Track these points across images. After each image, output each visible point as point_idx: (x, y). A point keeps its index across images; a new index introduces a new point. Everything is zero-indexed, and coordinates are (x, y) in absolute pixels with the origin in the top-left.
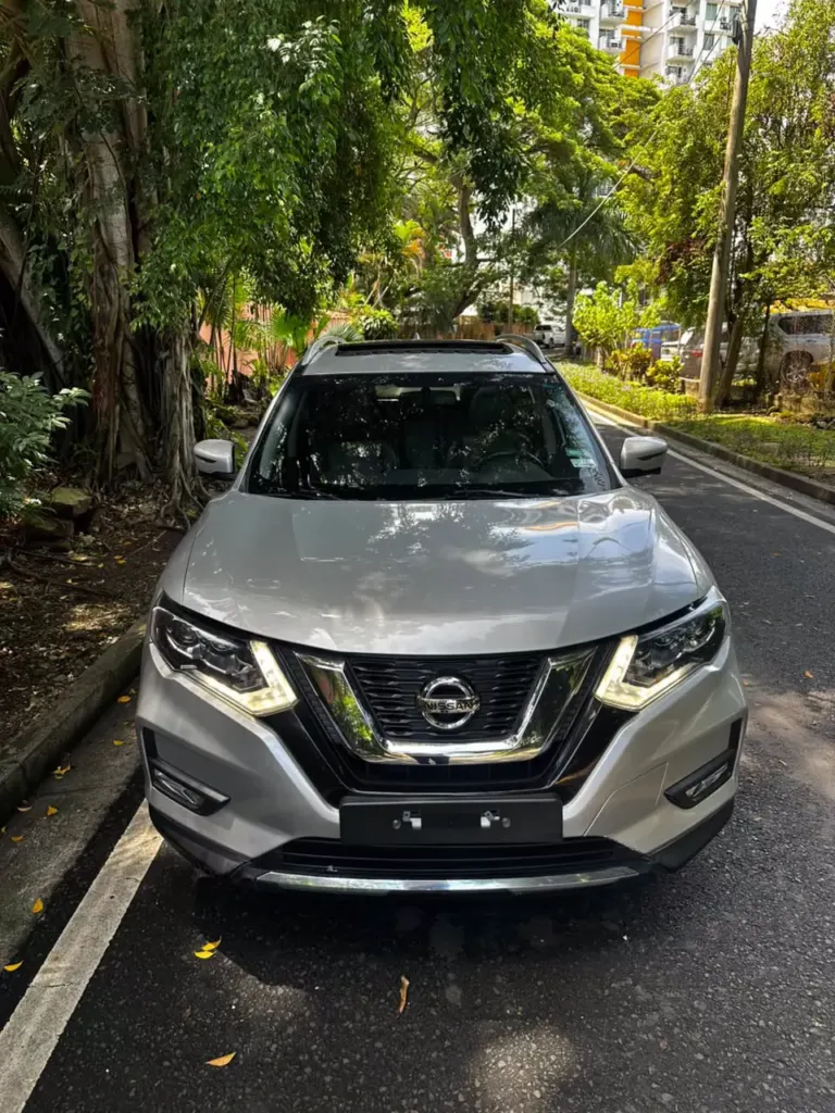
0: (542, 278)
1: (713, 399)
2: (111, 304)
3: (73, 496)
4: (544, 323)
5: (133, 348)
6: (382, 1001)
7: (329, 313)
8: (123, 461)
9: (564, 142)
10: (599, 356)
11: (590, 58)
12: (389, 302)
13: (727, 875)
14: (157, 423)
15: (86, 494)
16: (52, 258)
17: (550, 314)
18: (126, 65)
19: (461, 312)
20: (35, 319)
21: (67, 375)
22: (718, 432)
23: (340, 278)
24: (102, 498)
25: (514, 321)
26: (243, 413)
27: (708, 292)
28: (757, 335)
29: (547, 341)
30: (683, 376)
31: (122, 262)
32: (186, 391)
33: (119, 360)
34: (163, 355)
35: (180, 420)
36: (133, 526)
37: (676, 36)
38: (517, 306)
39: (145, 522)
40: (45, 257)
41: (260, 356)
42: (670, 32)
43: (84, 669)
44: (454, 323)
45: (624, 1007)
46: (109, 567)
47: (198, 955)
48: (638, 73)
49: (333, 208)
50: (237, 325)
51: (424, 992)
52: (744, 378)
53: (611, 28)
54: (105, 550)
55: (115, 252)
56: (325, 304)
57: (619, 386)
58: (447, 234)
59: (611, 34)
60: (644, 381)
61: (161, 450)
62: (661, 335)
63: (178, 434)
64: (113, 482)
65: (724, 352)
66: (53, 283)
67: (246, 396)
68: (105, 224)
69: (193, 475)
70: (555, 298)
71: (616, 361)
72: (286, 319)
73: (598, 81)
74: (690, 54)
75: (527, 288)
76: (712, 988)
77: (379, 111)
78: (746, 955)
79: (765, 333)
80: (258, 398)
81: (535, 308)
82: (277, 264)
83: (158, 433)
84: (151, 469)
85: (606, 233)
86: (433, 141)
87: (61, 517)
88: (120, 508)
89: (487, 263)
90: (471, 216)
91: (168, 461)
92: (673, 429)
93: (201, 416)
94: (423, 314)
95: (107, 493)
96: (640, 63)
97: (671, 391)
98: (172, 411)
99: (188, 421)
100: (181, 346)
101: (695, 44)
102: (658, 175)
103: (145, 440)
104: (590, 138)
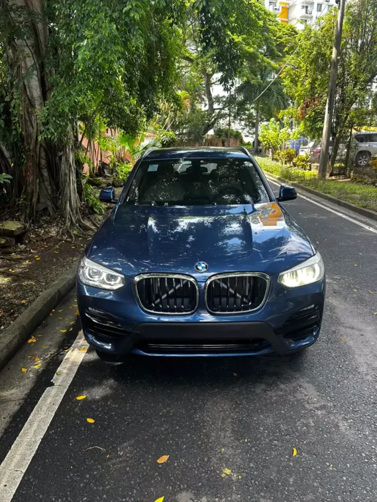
0: (244, 117)
2: (33, 127)
3: (15, 226)
5: (45, 150)
7: (145, 133)
8: (41, 207)
9: (254, 53)
10: (271, 153)
11: (265, 13)
12: (174, 127)
14: (58, 188)
15: (21, 224)
17: (248, 134)
18: (37, 4)
19: (207, 133)
22: (329, 189)
23: (149, 116)
24: (30, 226)
25: (231, 137)
26: (104, 181)
27: (323, 122)
28: (346, 143)
30: (310, 162)
31: (38, 107)
32: (72, 172)
33: (38, 156)
34: (60, 154)
35: (69, 186)
36: (45, 239)
37: (305, 5)
38: (232, 130)
39: (52, 237)
41: (113, 154)
42: (301, 3)
43: (10, 323)
44: (204, 138)
48: (287, 22)
49: (146, 82)
50: (102, 139)
52: (339, 162)
53: (275, 1)
54: (31, 252)
55: (34, 102)
56: (142, 129)
57: (281, 167)
58: (200, 97)
59: (274, 4)
60: (292, 164)
61: (60, 200)
62: (300, 143)
63: (68, 193)
64: (36, 217)
65: (330, 152)
66: (3, 118)
67: (106, 172)
68: (29, 88)
69: (77, 213)
70: (249, 126)
71: (279, 155)
72: (123, 136)
73: (269, 25)
74: (311, 13)
75: (236, 122)
79: (349, 142)
80: (112, 174)
81: (240, 131)
82: (119, 109)
83: (58, 193)
84: (56, 211)
85: (273, 96)
86: (193, 53)
87: (8, 236)
88: (40, 230)
89: (218, 110)
90: (211, 88)
91: (64, 206)
92: (307, 187)
93: (81, 184)
94: (189, 134)
95: (33, 223)
96: (287, 17)
97: (305, 169)
98: (65, 181)
99: (73, 186)
100: (69, 149)
101: (313, 8)
102: (299, 67)
103: (52, 196)
104: (266, 53)
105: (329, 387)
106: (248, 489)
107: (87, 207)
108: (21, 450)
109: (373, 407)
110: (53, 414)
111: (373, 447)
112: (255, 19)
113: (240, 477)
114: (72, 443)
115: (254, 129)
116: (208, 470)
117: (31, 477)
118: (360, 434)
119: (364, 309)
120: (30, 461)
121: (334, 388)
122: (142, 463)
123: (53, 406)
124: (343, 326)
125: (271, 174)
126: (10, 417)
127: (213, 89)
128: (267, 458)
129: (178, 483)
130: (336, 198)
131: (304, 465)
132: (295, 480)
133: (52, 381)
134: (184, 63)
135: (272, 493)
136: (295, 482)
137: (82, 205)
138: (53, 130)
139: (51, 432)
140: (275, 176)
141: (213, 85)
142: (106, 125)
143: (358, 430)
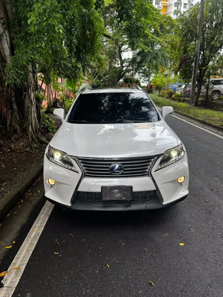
0: (141, 71)
5: (15, 91)
7: (82, 81)
8: (12, 129)
10: (158, 92)
11: (154, 10)
14: (24, 116)
17: (143, 81)
25: (134, 83)
30: (183, 97)
31: (9, 62)
32: (33, 105)
33: (10, 95)
34: (24, 93)
35: (31, 114)
38: (134, 79)
41: (63, 93)
42: (174, 3)
44: (117, 84)
48: (166, 15)
50: (55, 84)
52: (202, 98)
55: (6, 59)
58: (115, 59)
59: (159, 4)
60: (172, 99)
61: (25, 124)
63: (30, 119)
65: (196, 90)
67: (58, 105)
69: (36, 132)
70: (145, 76)
71: (163, 93)
72: (68, 82)
73: (156, 16)
74: (180, 9)
75: (137, 74)
80: (61, 106)
81: (139, 79)
82: (64, 65)
83: (24, 119)
84: (22, 131)
85: (159, 58)
86: (111, 33)
89: (126, 67)
90: (121, 54)
91: (27, 128)
92: (183, 113)
93: (40, 113)
94: (109, 81)
96: (166, 12)
97: (180, 102)
98: (28, 111)
99: (34, 115)
100: (31, 90)
101: (181, 7)
103: (19, 122)
104: (154, 33)
107: (43, 128)
115: (148, 78)
130: (202, 120)
134: (105, 39)
137: (40, 127)
138: (16, 78)
141: (123, 52)
142: (56, 75)
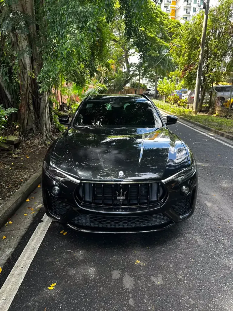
0: (148, 76)
1: (197, 110)
2: (25, 81)
3: (14, 138)
4: (148, 88)
5: (32, 95)
6: (109, 305)
7: (88, 85)
8: (29, 128)
9: (154, 37)
10: (164, 98)
11: (161, 14)
12: (105, 82)
13: (215, 259)
14: (39, 117)
15: (18, 137)
16: (8, 68)
17: (150, 86)
18: (29, 10)
19: (126, 85)
20: (3, 86)
21: (13, 103)
22: (199, 120)
23: (92, 75)
24: (23, 138)
25: (140, 88)
26: (64, 113)
27: (196, 80)
28: (209, 92)
29: (149, 94)
30: (188, 104)
31: (28, 69)
32: (47, 107)
33: (28, 97)
34: (40, 97)
35: (45, 115)
36: (32, 146)
37: (186, 8)
38: (141, 84)
39: (35, 145)
40: (6, 68)
41: (69, 97)
42: (183, 7)
43: (16, 191)
44: (124, 88)
45: (186, 306)
46: (24, 159)
47: (49, 288)
48: (175, 19)
50: (63, 88)
51: (122, 301)
52: (205, 104)
53: (167, 6)
54: (23, 154)
55: (26, 66)
56: (87, 83)
57: (170, 106)
58: (121, 63)
59: (167, 7)
60: (177, 105)
61: (40, 124)
62: (182, 92)
63: (45, 120)
64: (26, 133)
65: (200, 97)
66: (8, 75)
67: (65, 109)
68: (23, 58)
69: (50, 132)
70: (151, 81)
71: (169, 99)
72: (76, 86)
73: (164, 21)
74: (189, 13)
75: (143, 79)
76: (214, 299)
77: (103, 27)
78: (224, 287)
79: (212, 91)
80: (68, 109)
81: (146, 84)
82: (74, 71)
83: (39, 119)
84: (37, 130)
85: (166, 63)
86: (117, 37)
87: (10, 144)
88: (28, 141)
89: (133, 72)
90: (128, 58)
91: (42, 128)
92: (186, 118)
93: (52, 115)
94: (115, 86)
95: (24, 137)
96: (175, 16)
97: (185, 108)
98: (43, 113)
99: (48, 116)
100: (46, 94)
101: (191, 10)
102: (181, 46)
103: (35, 121)
104: (161, 37)
105: (193, 223)
106: (149, 269)
107: (55, 128)
108: (29, 252)
109: (216, 233)
110: (44, 235)
111: (215, 251)
112: (155, 17)
113: (145, 264)
114: (55, 249)
115: (155, 83)
116: (128, 261)
117: (35, 264)
118: (209, 245)
119: (215, 185)
120: (34, 257)
121: (196, 224)
122: (93, 258)
123: (44, 232)
124: (203, 194)
125: (164, 110)
126: (21, 237)
127: (129, 59)
128: (159, 256)
129: (112, 267)
130: (203, 125)
131: (178, 259)
132: (173, 265)
133: (42, 220)
135: (161, 271)
136: (173, 266)
137: (52, 127)
139: (44, 244)
140: (166, 111)
141: (130, 56)
142: (66, 80)
143: (208, 243)
